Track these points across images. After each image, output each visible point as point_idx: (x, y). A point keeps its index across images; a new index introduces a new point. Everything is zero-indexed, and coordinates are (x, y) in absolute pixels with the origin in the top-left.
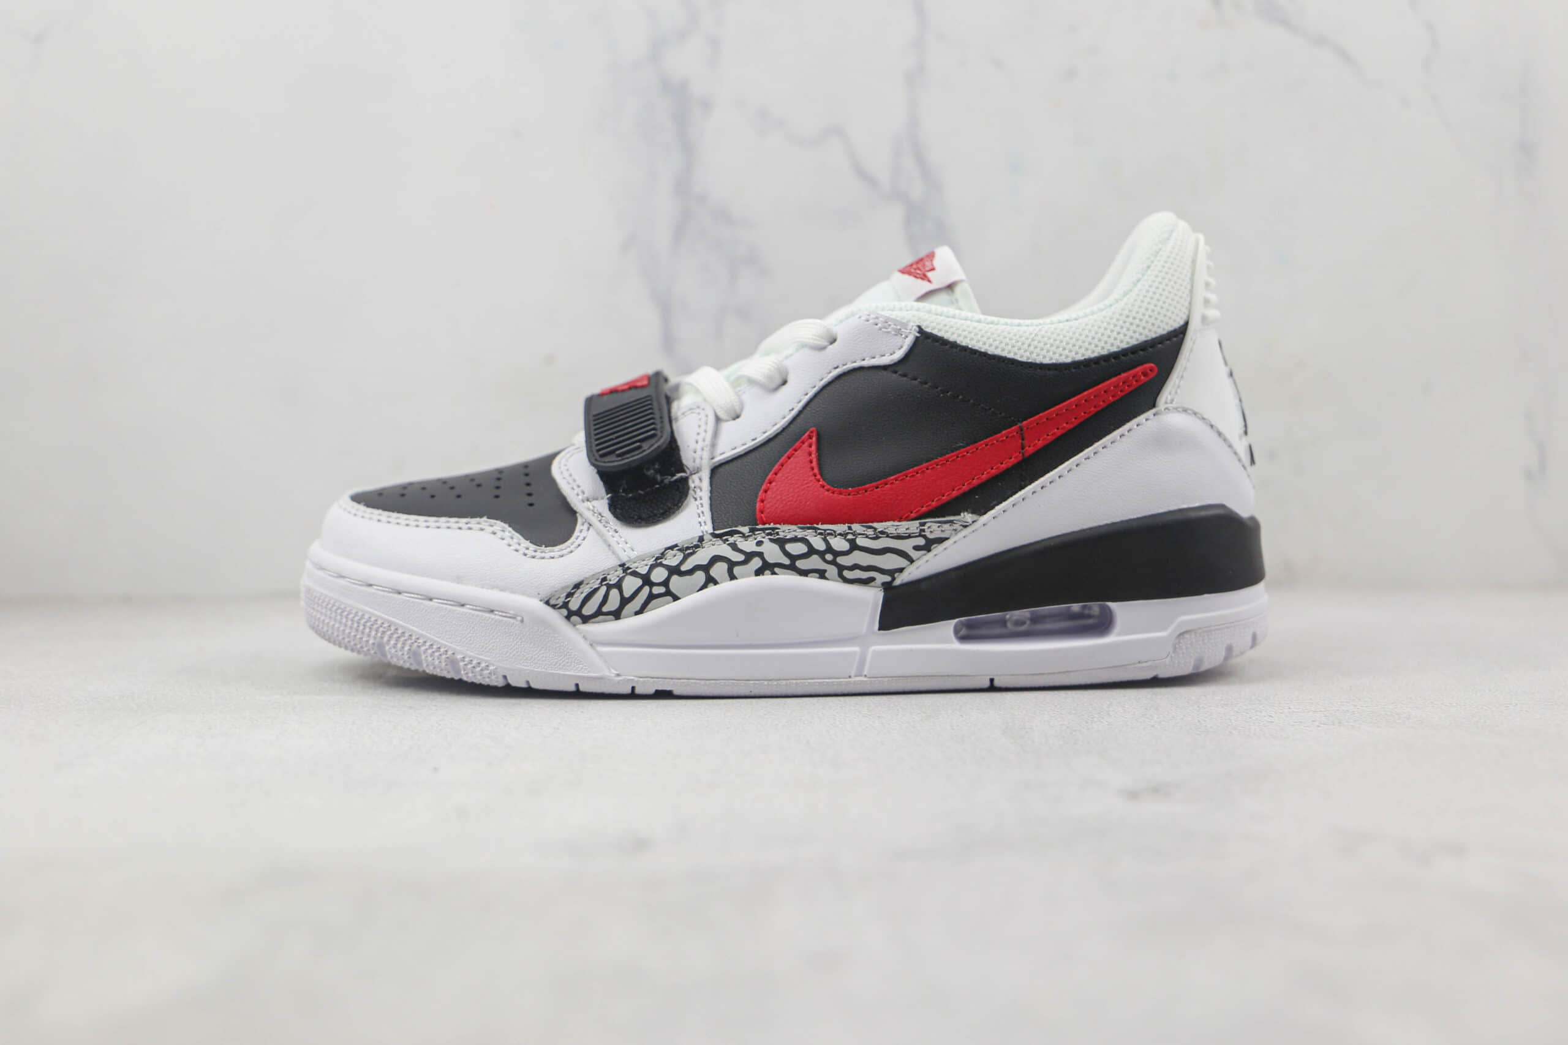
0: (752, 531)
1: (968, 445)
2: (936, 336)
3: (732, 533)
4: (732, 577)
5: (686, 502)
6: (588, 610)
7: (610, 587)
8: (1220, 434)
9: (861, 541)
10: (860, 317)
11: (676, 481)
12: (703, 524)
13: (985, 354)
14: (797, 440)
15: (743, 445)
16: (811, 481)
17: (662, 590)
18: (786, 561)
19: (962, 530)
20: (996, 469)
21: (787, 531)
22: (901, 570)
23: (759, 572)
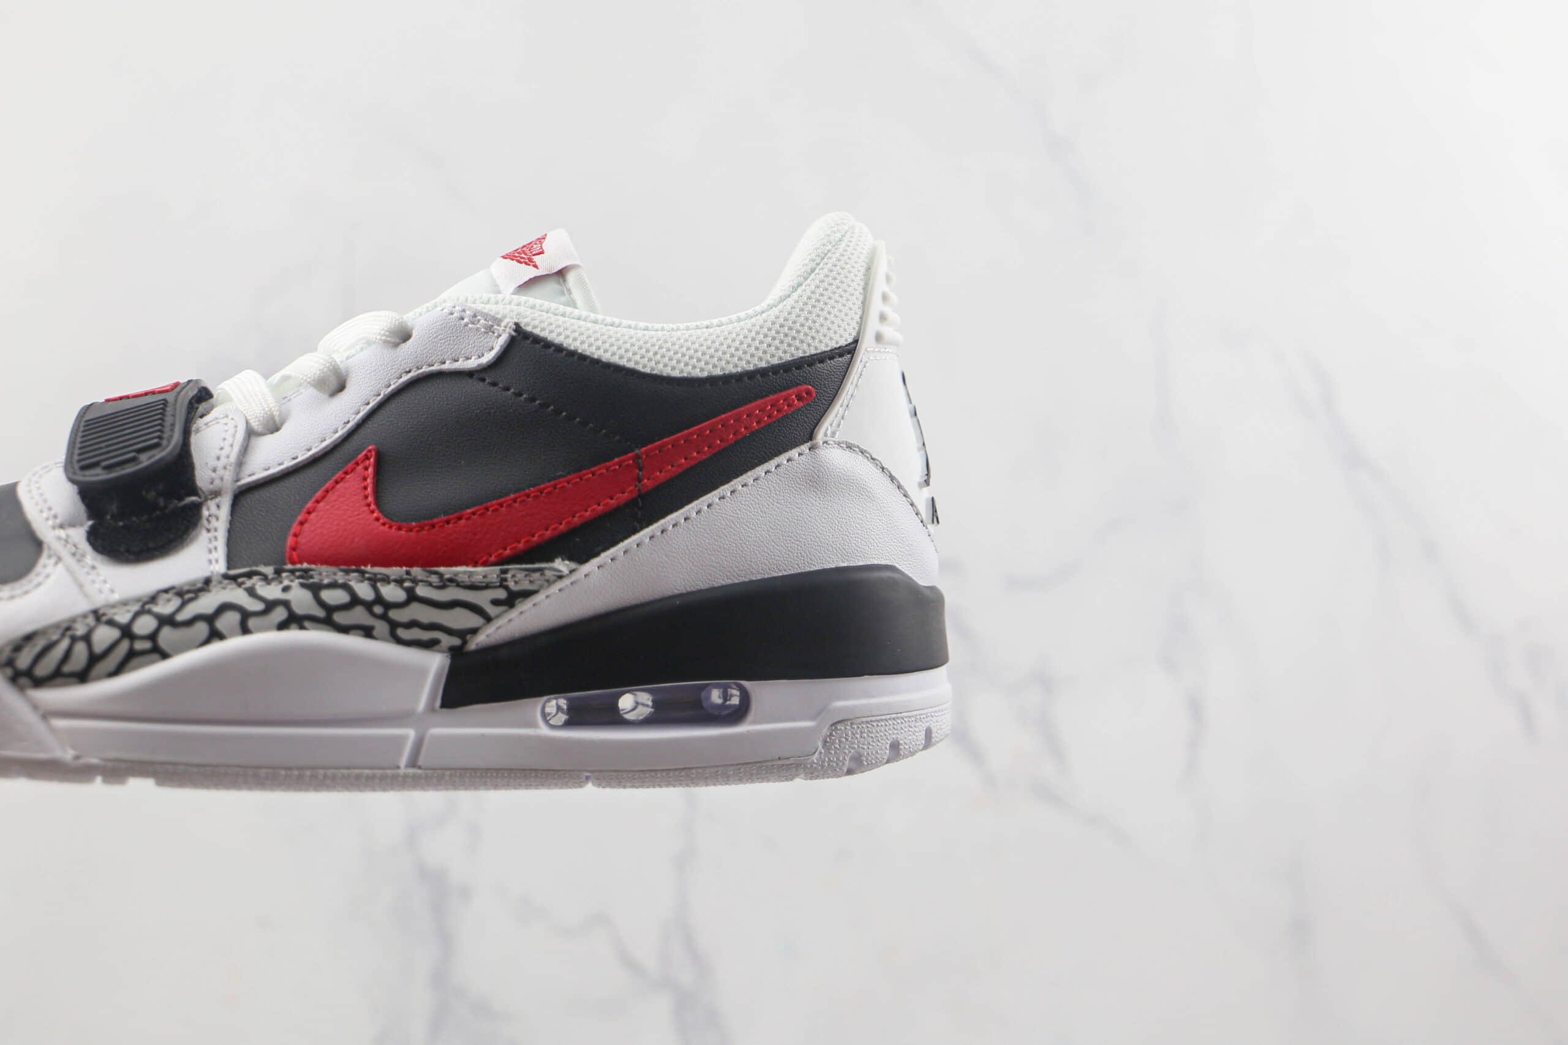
0: (278, 572)
1: (569, 473)
2: (538, 336)
3: (249, 575)
4: (245, 630)
5: (194, 533)
6: (44, 668)
7: (74, 640)
8: (892, 478)
9: (421, 591)
10: (442, 310)
11: (185, 507)
12: (214, 562)
13: (598, 362)
14: (349, 461)
15: (280, 464)
16: (363, 512)
17: (147, 645)
18: (320, 613)
19: (556, 581)
20: (603, 505)
21: (324, 573)
22: (474, 631)
23: (282, 626)
